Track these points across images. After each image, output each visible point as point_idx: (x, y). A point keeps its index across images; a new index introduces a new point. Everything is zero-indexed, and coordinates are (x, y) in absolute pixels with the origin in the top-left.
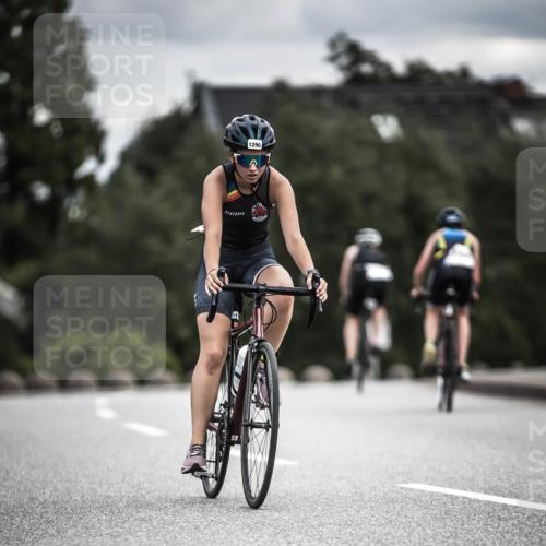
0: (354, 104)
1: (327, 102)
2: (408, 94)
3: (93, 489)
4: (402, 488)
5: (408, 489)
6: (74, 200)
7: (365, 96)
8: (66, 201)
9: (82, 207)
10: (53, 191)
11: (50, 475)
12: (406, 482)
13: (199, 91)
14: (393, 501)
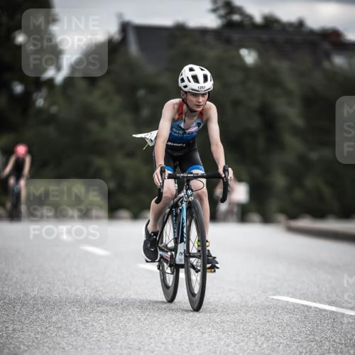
0: (228, 41)
1: (209, 39)
2: (265, 36)
3: (66, 290)
4: (273, 299)
5: (277, 300)
6: (40, 94)
7: (236, 36)
8: (35, 95)
9: (45, 99)
10: (26, 88)
11: (36, 278)
12: (275, 295)
13: (125, 27)
14: (268, 307)
